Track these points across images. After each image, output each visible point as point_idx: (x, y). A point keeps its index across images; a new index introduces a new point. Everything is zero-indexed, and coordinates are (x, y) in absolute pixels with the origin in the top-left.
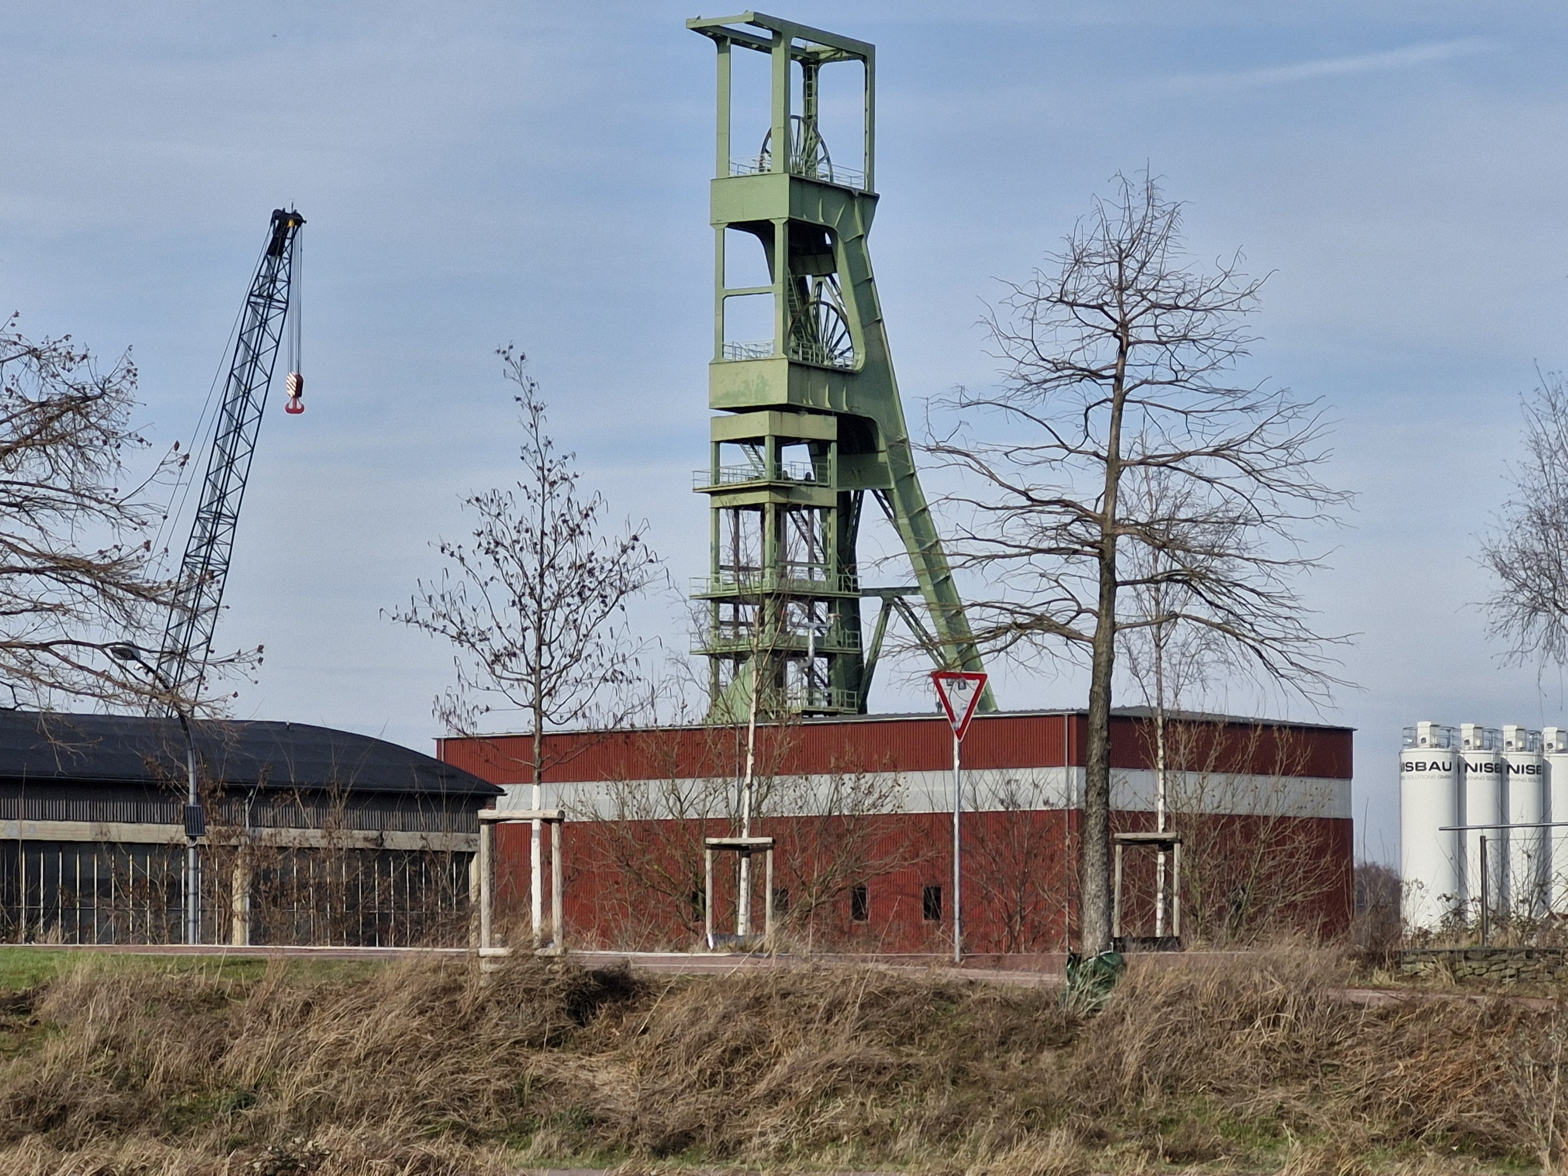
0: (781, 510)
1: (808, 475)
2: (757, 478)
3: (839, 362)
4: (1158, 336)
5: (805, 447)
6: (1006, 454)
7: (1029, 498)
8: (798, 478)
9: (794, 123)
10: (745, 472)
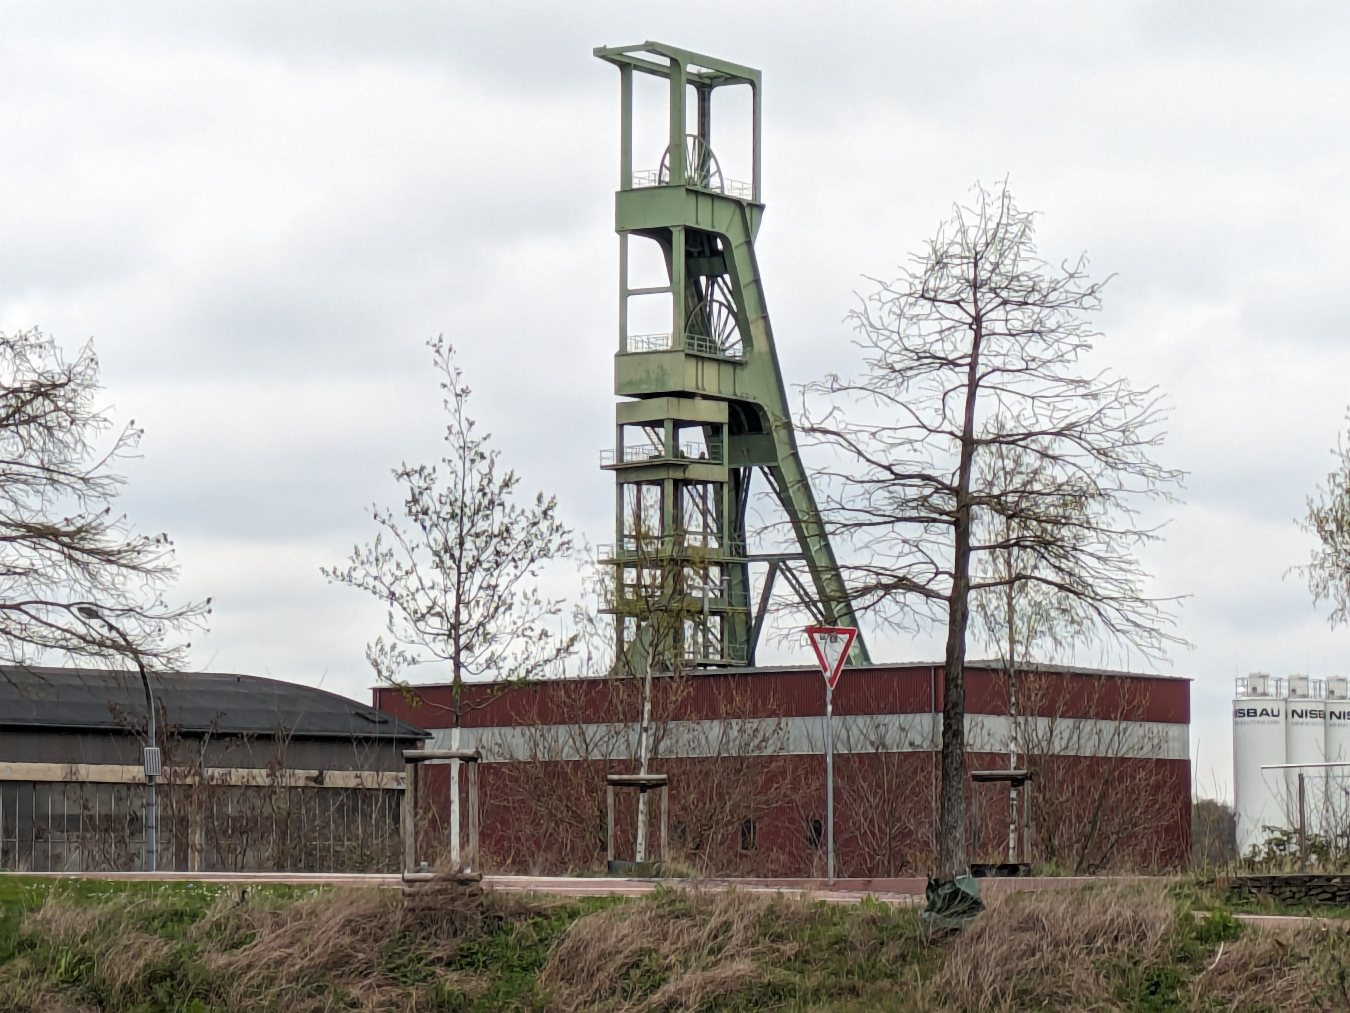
0: (679, 484)
1: (703, 454)
2: (656, 457)
3: (729, 353)
4: (1009, 330)
5: (699, 429)
6: (874, 434)
7: (892, 472)
8: (693, 457)
9: (690, 141)
10: (646, 452)
